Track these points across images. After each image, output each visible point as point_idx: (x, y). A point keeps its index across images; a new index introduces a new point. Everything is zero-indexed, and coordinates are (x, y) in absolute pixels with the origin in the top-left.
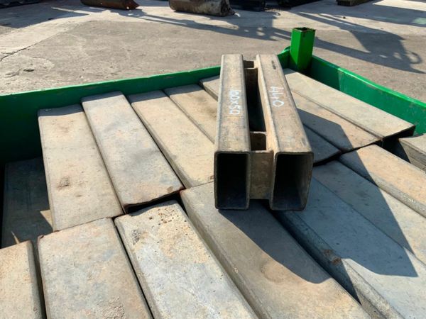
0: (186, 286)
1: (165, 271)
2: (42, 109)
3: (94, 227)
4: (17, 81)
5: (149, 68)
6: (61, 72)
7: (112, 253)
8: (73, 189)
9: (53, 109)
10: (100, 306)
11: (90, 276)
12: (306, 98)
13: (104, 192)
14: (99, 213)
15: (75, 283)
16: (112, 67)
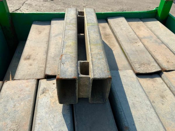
0: (51, 124)
1: (46, 113)
2: (35, 21)
3: (28, 82)
4: (46, 4)
5: (99, 6)
6: (63, 2)
7: (28, 97)
8: (30, 61)
9: (40, 22)
10: (11, 122)
11: (15, 106)
12: (157, 36)
13: (41, 66)
14: (35, 75)
15: (7, 107)
16: (84, 3)
